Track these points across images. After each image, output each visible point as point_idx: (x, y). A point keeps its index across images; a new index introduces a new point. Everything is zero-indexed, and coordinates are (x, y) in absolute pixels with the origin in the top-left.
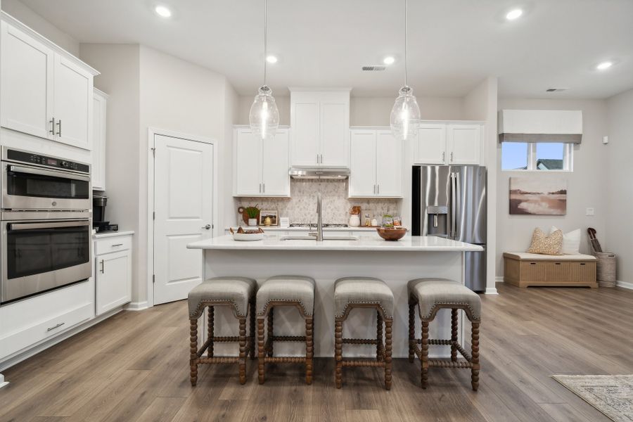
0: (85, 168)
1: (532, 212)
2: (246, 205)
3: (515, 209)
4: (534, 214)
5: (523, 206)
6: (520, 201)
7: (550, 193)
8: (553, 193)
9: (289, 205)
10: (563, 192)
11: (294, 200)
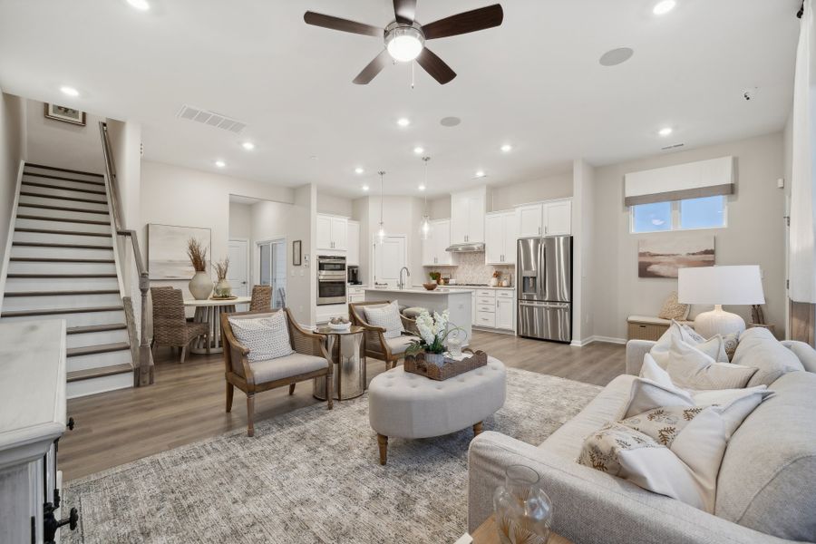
0: (344, 258)
1: (665, 274)
2: (433, 271)
3: (644, 272)
4: (668, 277)
5: (654, 268)
6: (650, 264)
7: (689, 254)
8: (693, 254)
9: (458, 271)
10: (712, 252)
11: (460, 267)
